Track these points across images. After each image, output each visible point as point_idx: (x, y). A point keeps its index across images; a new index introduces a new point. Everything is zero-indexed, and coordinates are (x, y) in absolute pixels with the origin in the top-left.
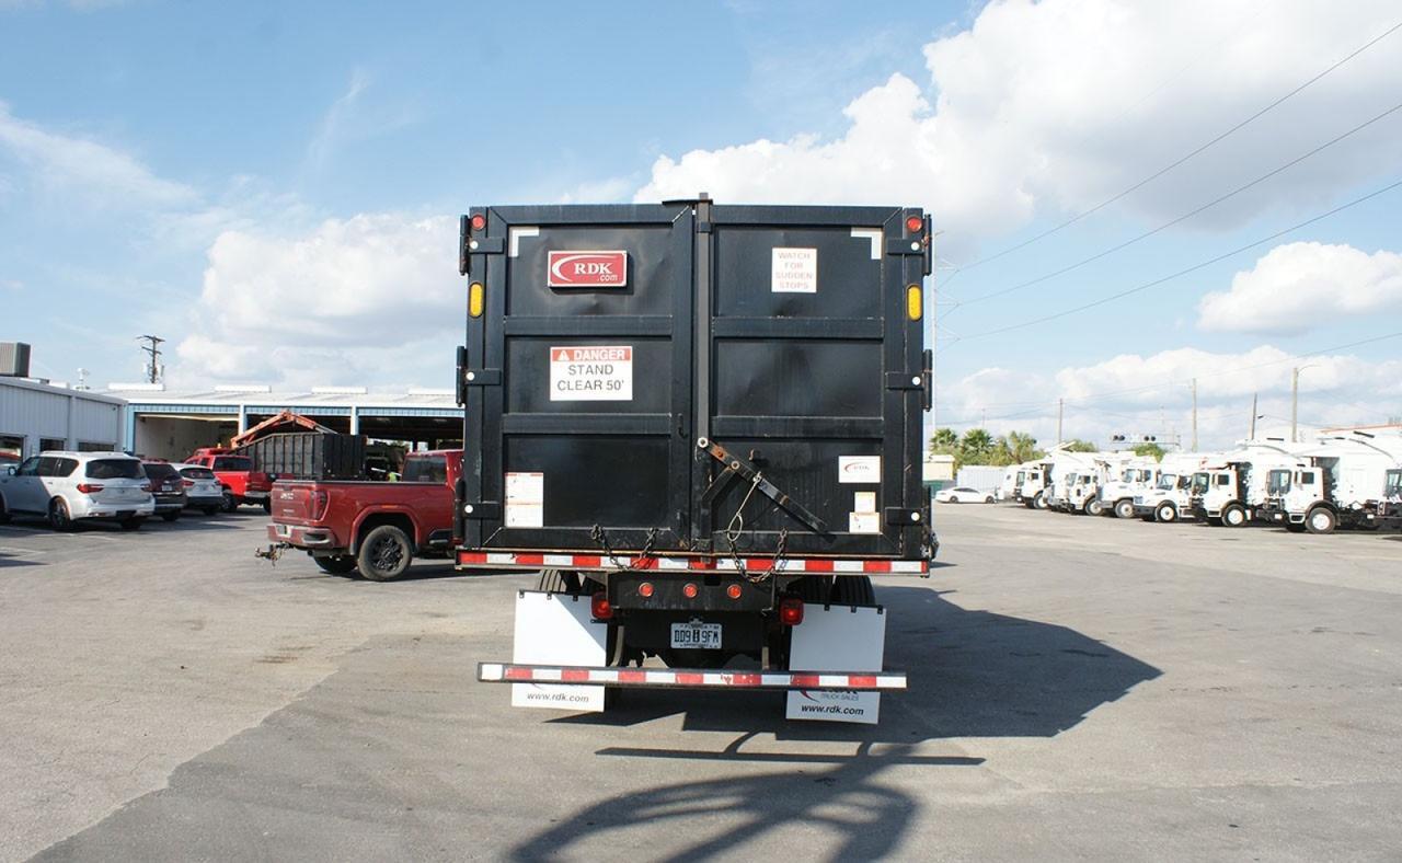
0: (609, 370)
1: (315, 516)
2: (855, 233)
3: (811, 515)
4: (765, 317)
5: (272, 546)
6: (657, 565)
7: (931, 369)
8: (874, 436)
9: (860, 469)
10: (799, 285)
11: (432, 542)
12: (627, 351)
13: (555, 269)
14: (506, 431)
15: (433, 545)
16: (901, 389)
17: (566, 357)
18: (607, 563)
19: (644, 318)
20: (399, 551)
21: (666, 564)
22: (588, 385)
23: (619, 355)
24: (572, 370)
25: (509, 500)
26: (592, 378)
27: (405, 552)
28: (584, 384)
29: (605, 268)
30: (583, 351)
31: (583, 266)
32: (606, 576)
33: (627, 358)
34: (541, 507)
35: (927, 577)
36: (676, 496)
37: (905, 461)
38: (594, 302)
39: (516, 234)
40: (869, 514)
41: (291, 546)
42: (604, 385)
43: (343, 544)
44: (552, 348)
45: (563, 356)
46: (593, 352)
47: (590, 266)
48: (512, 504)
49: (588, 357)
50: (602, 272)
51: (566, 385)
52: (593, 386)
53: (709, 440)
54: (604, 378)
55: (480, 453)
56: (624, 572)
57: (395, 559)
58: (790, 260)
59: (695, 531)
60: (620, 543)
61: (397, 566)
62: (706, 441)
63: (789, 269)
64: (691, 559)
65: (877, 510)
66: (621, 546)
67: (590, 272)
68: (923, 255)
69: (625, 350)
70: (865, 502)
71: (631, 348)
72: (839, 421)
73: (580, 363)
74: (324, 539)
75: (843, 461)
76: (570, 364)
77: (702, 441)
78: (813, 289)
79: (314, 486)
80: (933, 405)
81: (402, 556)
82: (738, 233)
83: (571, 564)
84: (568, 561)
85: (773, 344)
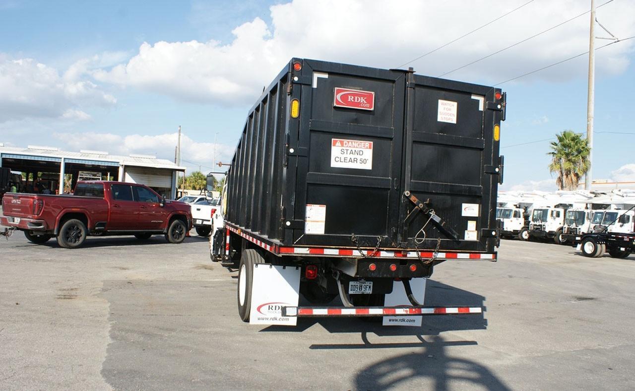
0: (361, 153)
1: (36, 213)
2: (473, 97)
3: (454, 232)
4: (435, 133)
5: (6, 229)
6: (380, 254)
7: (503, 164)
8: (478, 194)
9: (470, 210)
10: (449, 119)
11: (97, 228)
12: (370, 144)
13: (338, 97)
14: (308, 182)
15: (97, 230)
16: (489, 173)
17: (340, 145)
18: (356, 253)
19: (381, 128)
20: (80, 233)
21: (384, 254)
22: (351, 160)
23: (366, 146)
24: (342, 152)
25: (307, 219)
26: (353, 157)
27: (83, 233)
28: (348, 159)
29: (364, 100)
30: (348, 142)
31: (353, 97)
32: (357, 259)
33: (370, 148)
34: (324, 224)
35: (496, 261)
36: (392, 220)
37: (490, 207)
38: (355, 117)
39: (316, 76)
40: (473, 231)
41: (18, 229)
42: (358, 161)
43: (51, 228)
44: (333, 139)
45: (338, 144)
46: (353, 143)
47: (356, 98)
48: (309, 221)
49: (351, 145)
50: (362, 102)
51: (339, 159)
52: (353, 161)
53: (410, 192)
54: (359, 157)
55: (294, 193)
56: (366, 258)
57: (78, 237)
58: (446, 107)
59: (400, 238)
60: (364, 243)
61: (79, 240)
62: (409, 193)
63: (445, 111)
64: (396, 252)
65: (476, 230)
66: (365, 245)
67: (356, 101)
68: (502, 110)
69: (369, 143)
70: (472, 225)
71: (372, 143)
72: (465, 186)
73: (347, 148)
74: (41, 225)
75: (464, 205)
76: (341, 148)
77: (407, 193)
78: (454, 122)
79: (35, 197)
80: (504, 181)
81: (81, 236)
82: (424, 90)
83: (338, 254)
84: (337, 252)
85: (437, 147)
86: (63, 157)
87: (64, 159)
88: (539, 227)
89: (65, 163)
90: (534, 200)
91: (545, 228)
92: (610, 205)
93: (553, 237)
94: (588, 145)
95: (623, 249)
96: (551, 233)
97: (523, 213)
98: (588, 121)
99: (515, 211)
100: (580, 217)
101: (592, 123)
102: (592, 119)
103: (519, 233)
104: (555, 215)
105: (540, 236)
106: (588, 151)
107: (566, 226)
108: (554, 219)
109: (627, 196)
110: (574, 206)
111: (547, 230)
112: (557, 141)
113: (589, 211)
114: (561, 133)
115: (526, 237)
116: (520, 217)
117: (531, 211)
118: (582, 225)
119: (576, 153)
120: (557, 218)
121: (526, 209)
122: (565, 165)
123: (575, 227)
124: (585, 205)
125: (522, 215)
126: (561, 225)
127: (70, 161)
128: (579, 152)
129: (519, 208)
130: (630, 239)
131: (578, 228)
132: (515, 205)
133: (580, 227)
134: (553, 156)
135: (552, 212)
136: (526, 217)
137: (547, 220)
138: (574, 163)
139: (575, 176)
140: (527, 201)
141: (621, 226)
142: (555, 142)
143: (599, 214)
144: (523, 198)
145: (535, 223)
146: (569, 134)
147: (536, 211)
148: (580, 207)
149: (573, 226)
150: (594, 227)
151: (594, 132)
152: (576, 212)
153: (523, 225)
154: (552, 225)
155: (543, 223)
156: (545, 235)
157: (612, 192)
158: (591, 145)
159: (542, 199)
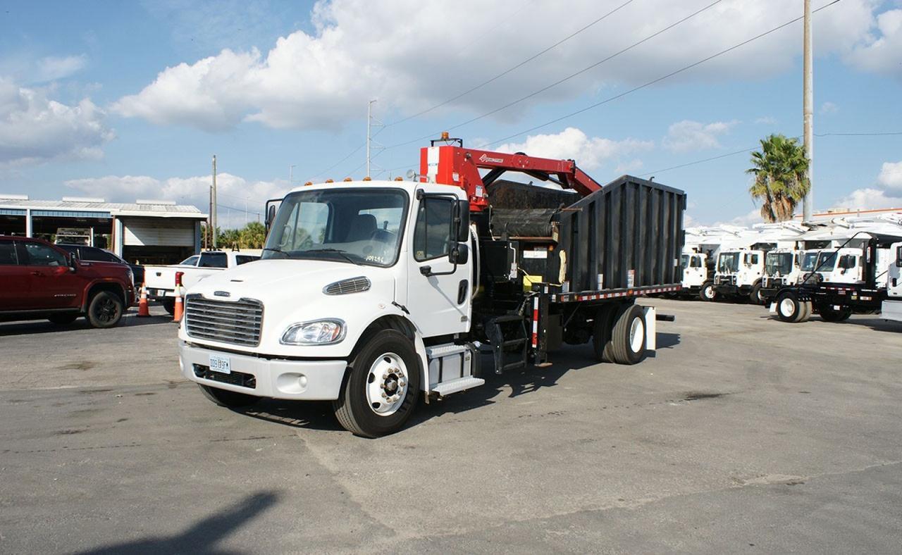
86: (29, 208)
87: (31, 210)
88: (728, 280)
89: (33, 217)
90: (721, 239)
91: (735, 281)
92: (830, 241)
93: (749, 294)
94: (806, 154)
95: (837, 308)
96: (745, 288)
97: (705, 259)
98: (805, 119)
99: (693, 257)
100: (786, 262)
101: (810, 121)
102: (811, 116)
103: (700, 290)
104: (749, 260)
105: (731, 294)
106: (805, 164)
107: (766, 276)
108: (750, 266)
109: (853, 227)
110: (778, 246)
111: (739, 284)
112: (761, 151)
113: (798, 252)
114: (767, 138)
115: (711, 296)
116: (700, 266)
117: (716, 257)
118: (788, 273)
119: (788, 169)
120: (754, 266)
121: (710, 253)
122: (773, 186)
123: (779, 278)
124: (795, 243)
125: (703, 263)
126: (760, 276)
127: (40, 214)
128: (794, 166)
129: (701, 252)
130: (847, 291)
131: (783, 278)
132: (694, 249)
133: (785, 277)
134: (756, 174)
135: (746, 255)
136: (710, 266)
137: (739, 269)
138: (787, 183)
139: (788, 202)
140: (710, 241)
141: (843, 273)
142: (759, 152)
143: (812, 257)
144: (705, 238)
145: (722, 274)
146: (779, 140)
147: (723, 257)
148: (786, 247)
149: (776, 276)
150: (805, 276)
151: (814, 135)
152: (780, 254)
153: (705, 278)
154: (746, 276)
155: (733, 274)
156: (735, 292)
157: (832, 222)
158: (810, 155)
159: (733, 237)
